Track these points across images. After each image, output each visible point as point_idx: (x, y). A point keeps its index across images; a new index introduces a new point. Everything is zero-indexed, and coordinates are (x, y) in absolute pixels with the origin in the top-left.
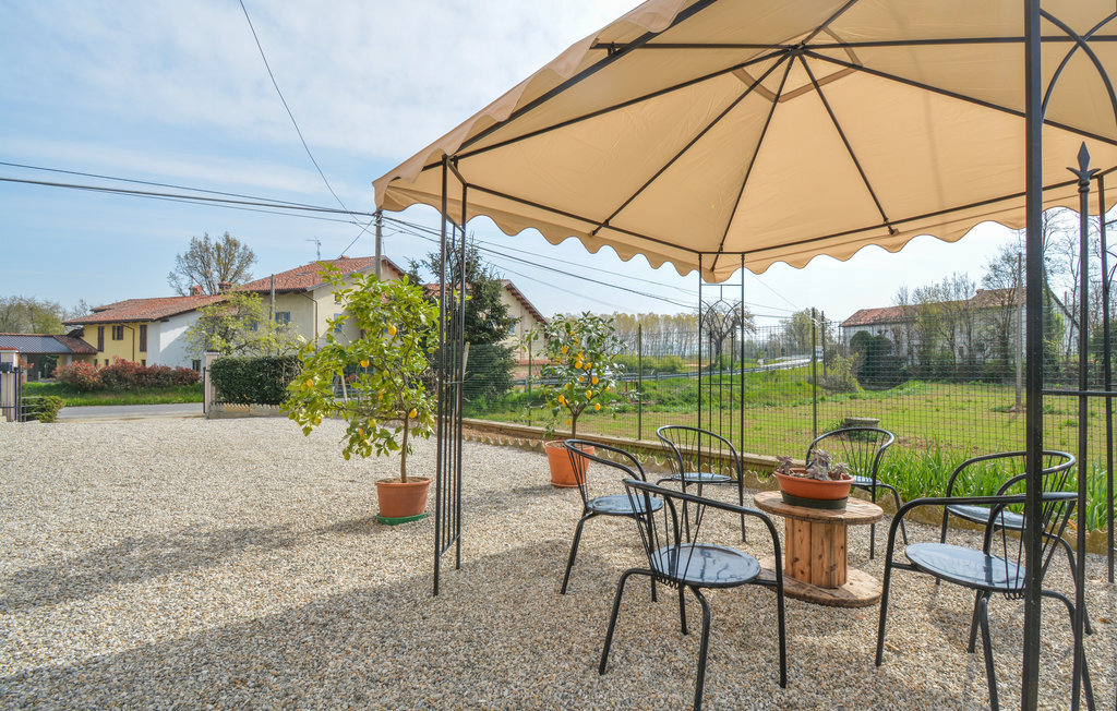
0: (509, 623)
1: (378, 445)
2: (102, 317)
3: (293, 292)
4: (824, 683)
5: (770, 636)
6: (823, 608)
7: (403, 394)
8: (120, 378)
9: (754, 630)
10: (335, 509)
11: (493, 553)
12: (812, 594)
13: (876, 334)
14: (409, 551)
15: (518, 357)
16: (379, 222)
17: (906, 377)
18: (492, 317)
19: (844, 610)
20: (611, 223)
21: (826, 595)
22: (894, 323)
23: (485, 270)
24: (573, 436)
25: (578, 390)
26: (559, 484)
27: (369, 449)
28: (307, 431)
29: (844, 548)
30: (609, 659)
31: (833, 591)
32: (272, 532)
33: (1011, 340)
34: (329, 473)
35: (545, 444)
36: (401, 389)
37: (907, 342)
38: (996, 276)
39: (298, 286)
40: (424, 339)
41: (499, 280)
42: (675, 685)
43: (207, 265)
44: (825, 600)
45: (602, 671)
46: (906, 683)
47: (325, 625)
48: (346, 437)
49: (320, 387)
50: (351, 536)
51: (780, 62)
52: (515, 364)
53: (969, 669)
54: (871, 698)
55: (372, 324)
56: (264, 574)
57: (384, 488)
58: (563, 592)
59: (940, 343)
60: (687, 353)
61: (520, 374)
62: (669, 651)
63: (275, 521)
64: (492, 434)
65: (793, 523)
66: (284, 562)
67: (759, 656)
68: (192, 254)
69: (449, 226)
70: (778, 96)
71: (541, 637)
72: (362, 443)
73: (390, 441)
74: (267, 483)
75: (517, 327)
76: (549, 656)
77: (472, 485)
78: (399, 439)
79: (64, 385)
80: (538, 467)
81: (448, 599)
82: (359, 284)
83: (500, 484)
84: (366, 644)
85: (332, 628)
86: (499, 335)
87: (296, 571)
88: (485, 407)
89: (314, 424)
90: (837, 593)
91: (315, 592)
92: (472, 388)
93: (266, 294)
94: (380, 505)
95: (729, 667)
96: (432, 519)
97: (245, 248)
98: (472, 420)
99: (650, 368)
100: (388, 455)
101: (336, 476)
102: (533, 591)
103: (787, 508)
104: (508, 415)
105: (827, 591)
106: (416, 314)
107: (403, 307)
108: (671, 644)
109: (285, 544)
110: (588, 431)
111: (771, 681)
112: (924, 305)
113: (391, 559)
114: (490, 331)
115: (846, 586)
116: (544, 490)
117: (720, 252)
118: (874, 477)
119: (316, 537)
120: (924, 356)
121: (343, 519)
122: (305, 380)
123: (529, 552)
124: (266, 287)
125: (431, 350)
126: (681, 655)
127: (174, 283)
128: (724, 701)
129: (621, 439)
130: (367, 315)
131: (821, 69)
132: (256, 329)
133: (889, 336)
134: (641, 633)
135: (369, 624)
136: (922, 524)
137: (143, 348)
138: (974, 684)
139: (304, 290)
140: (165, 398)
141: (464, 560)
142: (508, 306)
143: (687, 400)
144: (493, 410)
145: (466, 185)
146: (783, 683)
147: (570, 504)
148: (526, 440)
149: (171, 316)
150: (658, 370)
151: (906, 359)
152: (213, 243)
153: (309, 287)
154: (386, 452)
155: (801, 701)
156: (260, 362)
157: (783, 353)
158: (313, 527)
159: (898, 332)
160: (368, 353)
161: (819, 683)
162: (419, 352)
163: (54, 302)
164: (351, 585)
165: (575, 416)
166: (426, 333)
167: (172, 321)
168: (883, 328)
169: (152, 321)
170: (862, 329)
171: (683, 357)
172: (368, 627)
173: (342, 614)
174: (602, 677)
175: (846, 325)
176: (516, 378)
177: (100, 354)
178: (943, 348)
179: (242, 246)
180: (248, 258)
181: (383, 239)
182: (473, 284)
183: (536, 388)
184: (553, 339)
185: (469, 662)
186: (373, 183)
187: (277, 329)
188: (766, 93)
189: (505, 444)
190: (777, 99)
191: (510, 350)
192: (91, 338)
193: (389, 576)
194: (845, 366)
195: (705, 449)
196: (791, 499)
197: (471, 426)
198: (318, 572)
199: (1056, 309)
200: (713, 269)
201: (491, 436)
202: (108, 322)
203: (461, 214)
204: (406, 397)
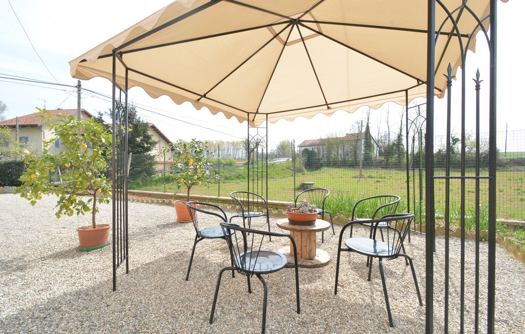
0: (158, 301)
1: (77, 209)
3: (29, 127)
4: (316, 308)
5: (288, 287)
6: (309, 270)
7: (93, 181)
9: (281, 285)
10: (53, 245)
11: (147, 262)
12: (303, 264)
13: (311, 150)
14: (98, 266)
15: (158, 160)
16: (79, 91)
17: (322, 166)
18: (144, 141)
19: (317, 269)
20: (207, 96)
21: (309, 264)
22: (317, 145)
23: (139, 118)
25: (190, 176)
26: (182, 221)
27: (72, 212)
28: (33, 203)
29: (315, 241)
30: (215, 314)
31: (311, 261)
32: (12, 262)
33: (358, 152)
34: (50, 224)
35: (174, 202)
36: (91, 178)
37: (322, 153)
39: (33, 123)
40: (105, 151)
41: (147, 123)
42: (249, 323)
44: (309, 266)
45: (211, 322)
46: (348, 301)
47: (45, 318)
48: (57, 206)
49: (40, 179)
50: (61, 260)
51: (288, 26)
52: (157, 163)
53: (371, 289)
54: (337, 312)
55: (71, 143)
56: (6, 289)
57: (83, 233)
58: (187, 279)
59: (334, 153)
60: (237, 157)
61: (159, 167)
62: (244, 304)
63: (15, 255)
64: (145, 197)
65: (294, 233)
66: (20, 280)
67: (285, 298)
69: (117, 90)
70: (286, 42)
71: (177, 308)
72: (67, 208)
73: (85, 208)
74: (11, 232)
75: (157, 146)
76: (182, 318)
77: (134, 224)
78: (90, 205)
80: (170, 213)
81: (122, 292)
82: (62, 121)
83: (150, 223)
84: (71, 327)
85: (49, 319)
86: (148, 149)
87: (27, 285)
88: (141, 184)
89: (37, 199)
90: (313, 261)
91: (39, 297)
92: (134, 175)
93: (14, 127)
94: (80, 241)
95: (273, 307)
96: (111, 246)
98: (134, 191)
99: (221, 164)
100: (84, 214)
101: (54, 226)
102: (171, 281)
103: (292, 226)
104: (154, 187)
105: (309, 261)
106: (99, 138)
107: (91, 134)
108: (244, 300)
109: (20, 269)
110: (195, 194)
111: (293, 312)
112: (328, 139)
113: (87, 272)
114: (143, 147)
115: (316, 258)
116: (174, 225)
117: (257, 113)
118: (323, 209)
119: (40, 262)
120: (328, 158)
121: (58, 251)
122: (30, 175)
123: (167, 259)
124: (13, 123)
125: (109, 157)
126: (250, 305)
128: (274, 327)
129: (210, 197)
130: (68, 138)
131: (305, 32)
132: (8, 146)
133: (316, 150)
134: (229, 296)
135: (74, 313)
136: (338, 225)
138: (374, 296)
139: (36, 126)
141: (131, 268)
142: (152, 135)
143: (237, 177)
144: (145, 185)
145: (127, 69)
146: (298, 312)
147: (189, 232)
148: (164, 200)
150: (224, 165)
151: (322, 159)
153: (39, 124)
154: (82, 212)
155: (308, 319)
156: (10, 163)
157: (276, 157)
158: (39, 257)
159: (319, 149)
160: (69, 159)
161: (314, 308)
162: (102, 158)
164: (62, 291)
165: (189, 188)
166: (106, 148)
168: (314, 147)
170: (305, 148)
171: (235, 159)
172: (73, 316)
173: (56, 309)
174: (212, 325)
175: (300, 146)
176: (157, 170)
178: (335, 155)
180: (3, 108)
181: (82, 100)
182: (134, 125)
183: (167, 174)
184: (177, 152)
185: (136, 329)
186: (69, 62)
187: (21, 146)
188: (280, 40)
189: (152, 202)
190: (285, 44)
191: (154, 156)
193: (86, 283)
194: (300, 162)
195: (251, 200)
196: (293, 222)
197: (134, 194)
198: (41, 284)
199: (372, 141)
200: (253, 120)
201: (144, 199)
203: (125, 84)
204: (94, 183)
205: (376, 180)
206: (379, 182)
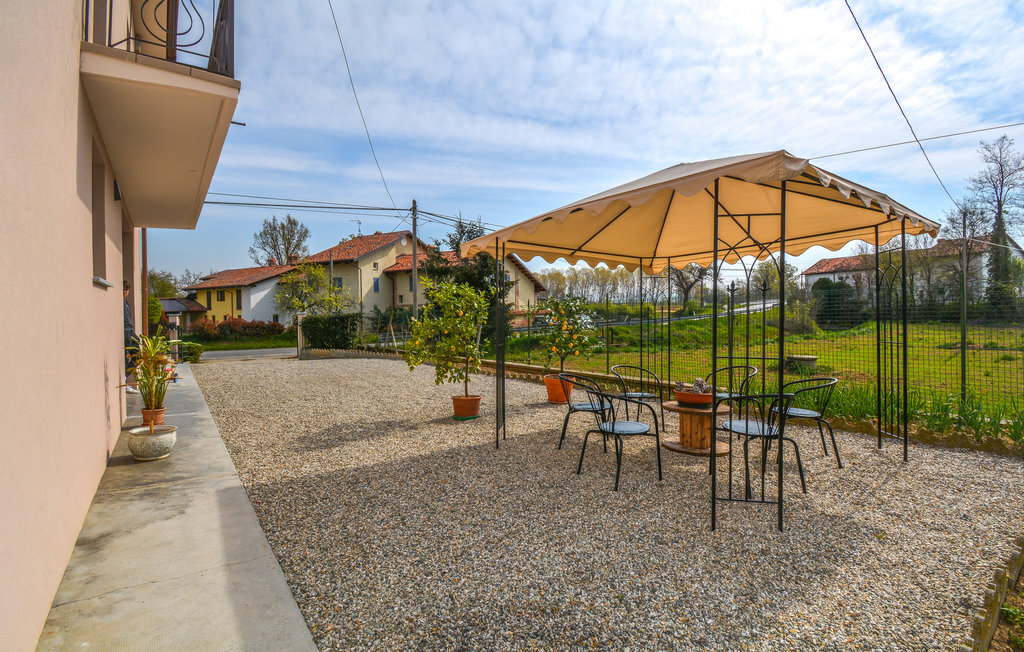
0: (535, 459)
2: (209, 284)
3: (343, 262)
4: (680, 479)
8: (231, 331)
10: (428, 413)
11: (521, 434)
13: (837, 280)
15: (515, 310)
16: (415, 214)
17: (865, 318)
20: (582, 249)
22: (854, 270)
24: (562, 371)
25: (564, 343)
26: (554, 402)
31: (702, 450)
32: (402, 423)
33: (970, 284)
35: (543, 377)
37: (866, 289)
38: (954, 228)
39: (347, 258)
43: (275, 240)
45: (578, 473)
50: (444, 425)
57: (456, 400)
58: (559, 449)
60: (659, 300)
61: (516, 323)
63: (400, 418)
65: (683, 416)
66: (418, 435)
68: (264, 232)
71: (550, 464)
78: (464, 373)
79: (195, 336)
80: (540, 392)
81: (504, 450)
83: (516, 401)
84: (473, 463)
85: (456, 458)
87: (426, 439)
89: (415, 365)
91: (440, 446)
93: (326, 264)
94: (455, 410)
97: (302, 226)
99: (625, 314)
100: (459, 382)
101: (418, 396)
102: (544, 448)
103: (680, 408)
104: (509, 355)
109: (413, 428)
110: (572, 368)
111: (655, 479)
116: (544, 405)
117: (654, 257)
119: (426, 425)
121: (435, 418)
123: (539, 434)
124: (325, 259)
127: (253, 255)
129: (594, 374)
133: (851, 282)
137: (239, 307)
139: (352, 261)
140: (262, 344)
146: (660, 479)
147: (560, 412)
149: (258, 282)
150: (632, 316)
151: (867, 303)
152: (279, 223)
153: (355, 258)
154: (457, 380)
156: (334, 319)
158: (422, 421)
159: (859, 278)
163: (168, 272)
164: (456, 444)
165: (563, 360)
167: (259, 287)
168: (844, 275)
169: (245, 286)
170: (823, 276)
171: (655, 303)
172: (472, 458)
173: (458, 454)
175: (808, 274)
176: (514, 327)
177: (208, 311)
179: (300, 224)
180: (305, 234)
189: (515, 377)
191: (510, 306)
192: (202, 300)
194: (805, 310)
196: (682, 404)
198: (436, 439)
200: (651, 265)
202: (214, 288)
205: (1001, 354)
206: (1011, 359)
